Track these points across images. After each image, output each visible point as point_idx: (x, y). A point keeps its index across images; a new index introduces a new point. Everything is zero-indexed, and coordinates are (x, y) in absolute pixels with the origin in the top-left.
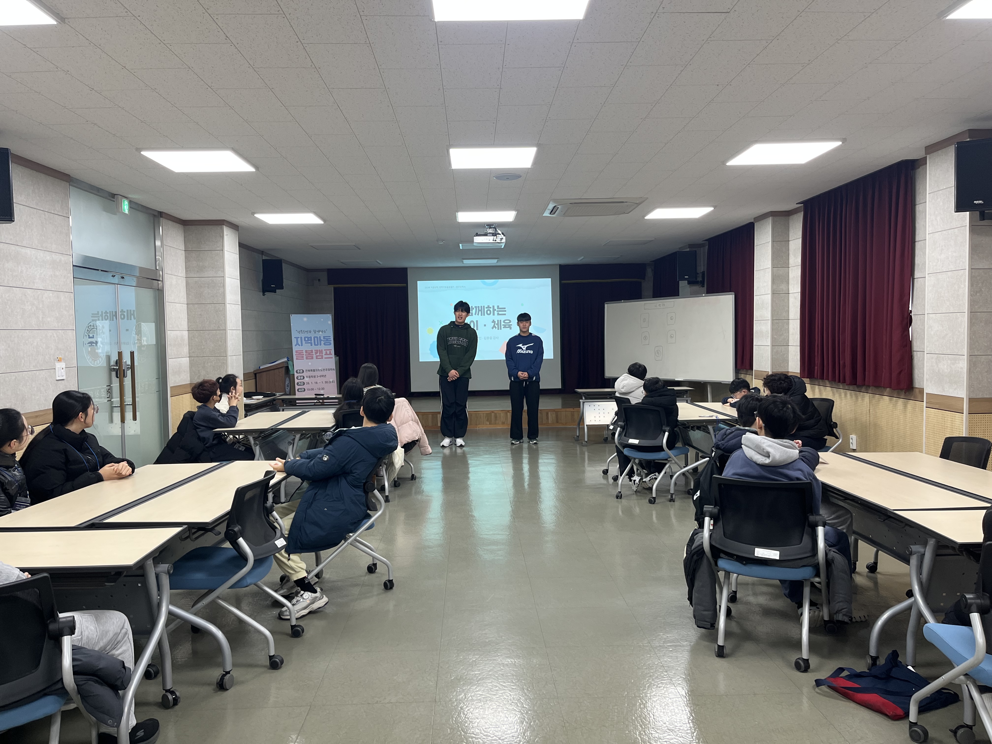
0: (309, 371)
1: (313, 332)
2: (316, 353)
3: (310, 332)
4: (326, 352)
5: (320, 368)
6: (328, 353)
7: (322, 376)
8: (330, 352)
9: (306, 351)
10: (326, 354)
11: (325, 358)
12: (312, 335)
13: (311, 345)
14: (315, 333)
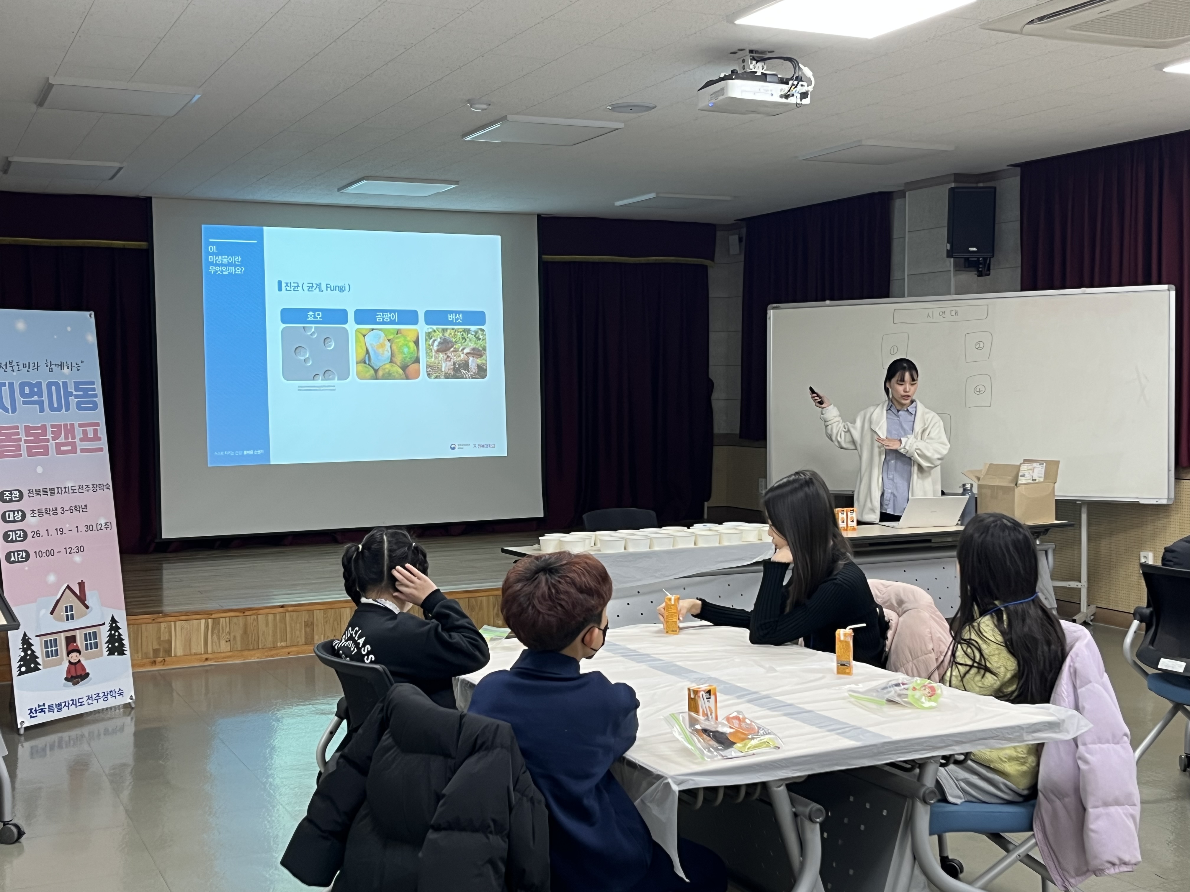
0: (38, 492)
1: (43, 368)
2: (56, 436)
3: (37, 367)
4: (85, 432)
5: (69, 484)
6: (90, 435)
7: (77, 508)
8: (95, 431)
9: (27, 428)
10: (85, 439)
11: (82, 451)
12: (43, 377)
13: (42, 410)
14: (51, 370)
